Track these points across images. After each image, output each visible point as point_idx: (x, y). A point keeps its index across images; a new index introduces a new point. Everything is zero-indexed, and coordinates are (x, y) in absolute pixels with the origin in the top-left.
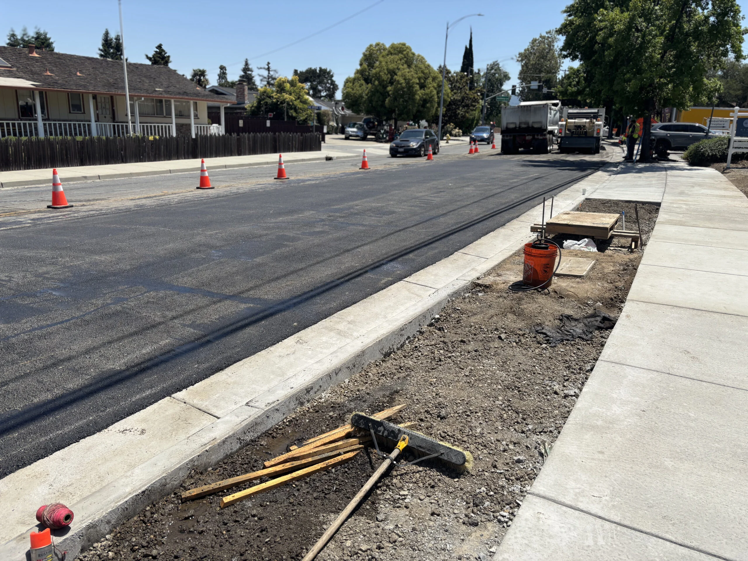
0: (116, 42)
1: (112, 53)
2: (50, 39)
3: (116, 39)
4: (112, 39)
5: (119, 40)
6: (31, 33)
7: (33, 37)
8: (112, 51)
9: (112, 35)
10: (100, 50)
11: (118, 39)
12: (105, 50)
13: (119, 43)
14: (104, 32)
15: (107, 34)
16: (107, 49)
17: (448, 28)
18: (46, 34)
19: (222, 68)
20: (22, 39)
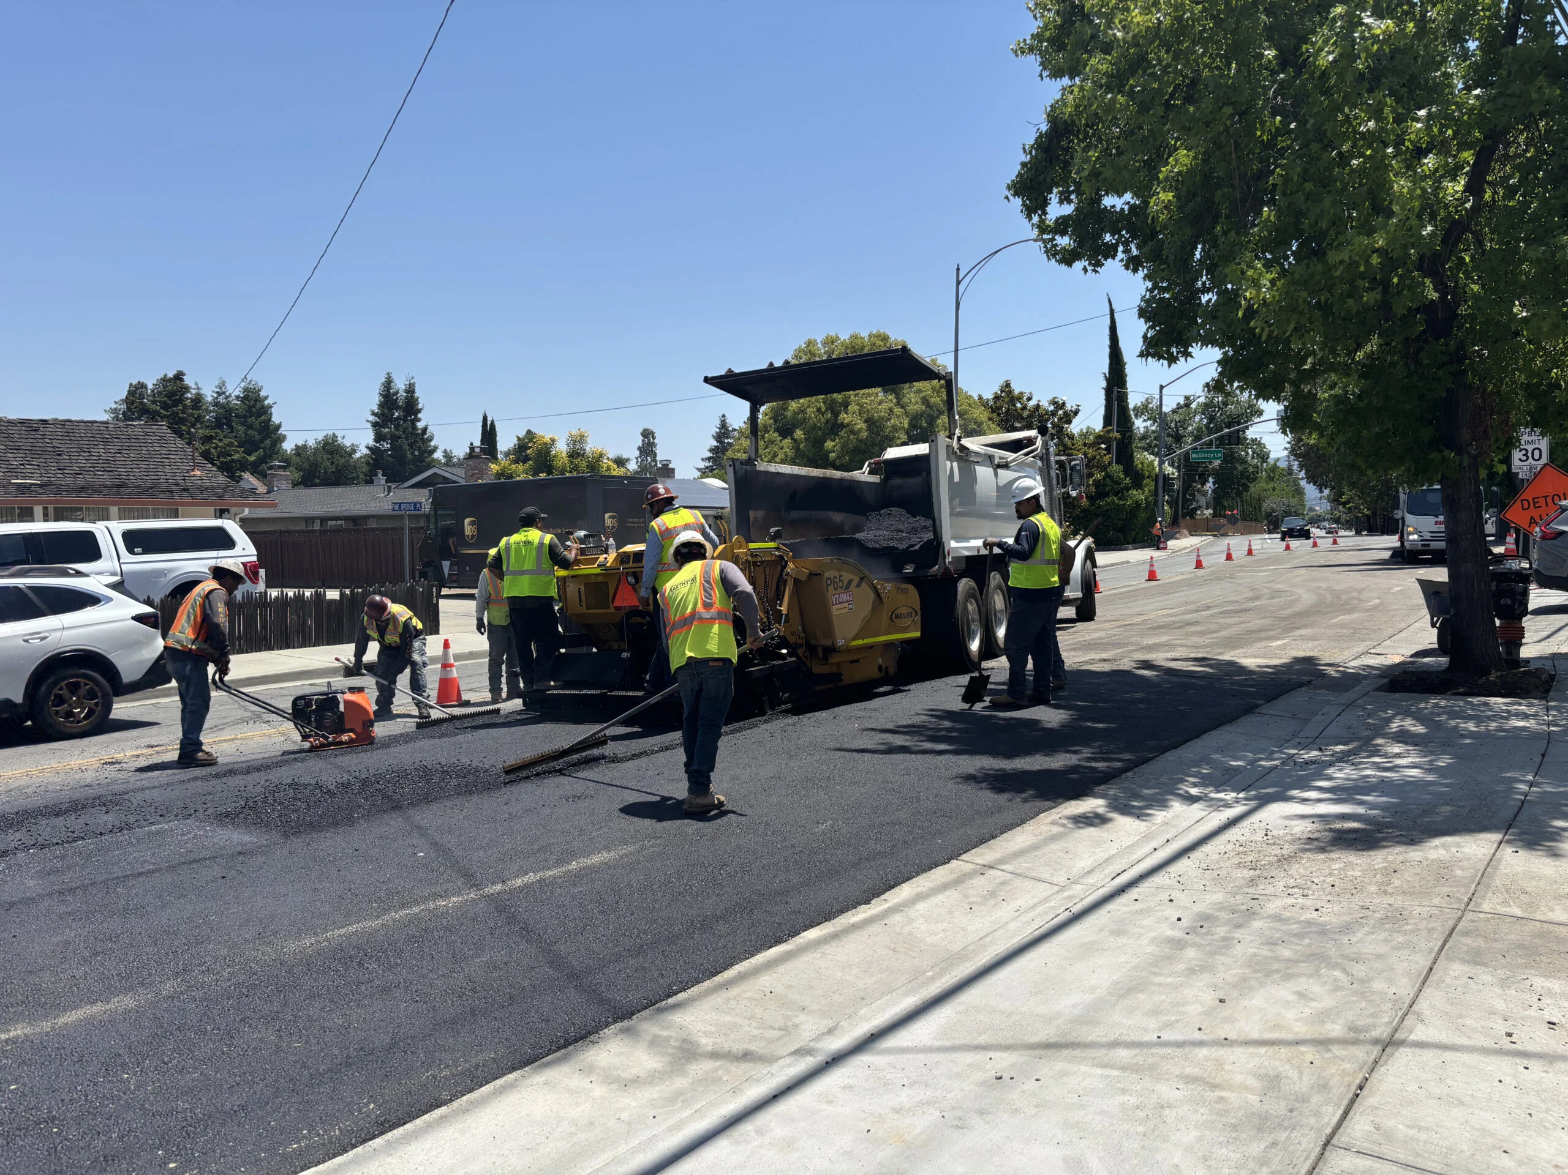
0: (407, 397)
1: (398, 418)
2: (266, 398)
3: (407, 391)
4: (397, 392)
5: (413, 392)
6: (234, 390)
7: (237, 397)
8: (397, 414)
9: (400, 385)
10: (373, 414)
11: (410, 390)
12: (383, 415)
13: (412, 397)
14: (383, 380)
15: (388, 383)
16: (386, 411)
17: (958, 283)
18: (260, 390)
19: (647, 434)
20: (216, 404)
